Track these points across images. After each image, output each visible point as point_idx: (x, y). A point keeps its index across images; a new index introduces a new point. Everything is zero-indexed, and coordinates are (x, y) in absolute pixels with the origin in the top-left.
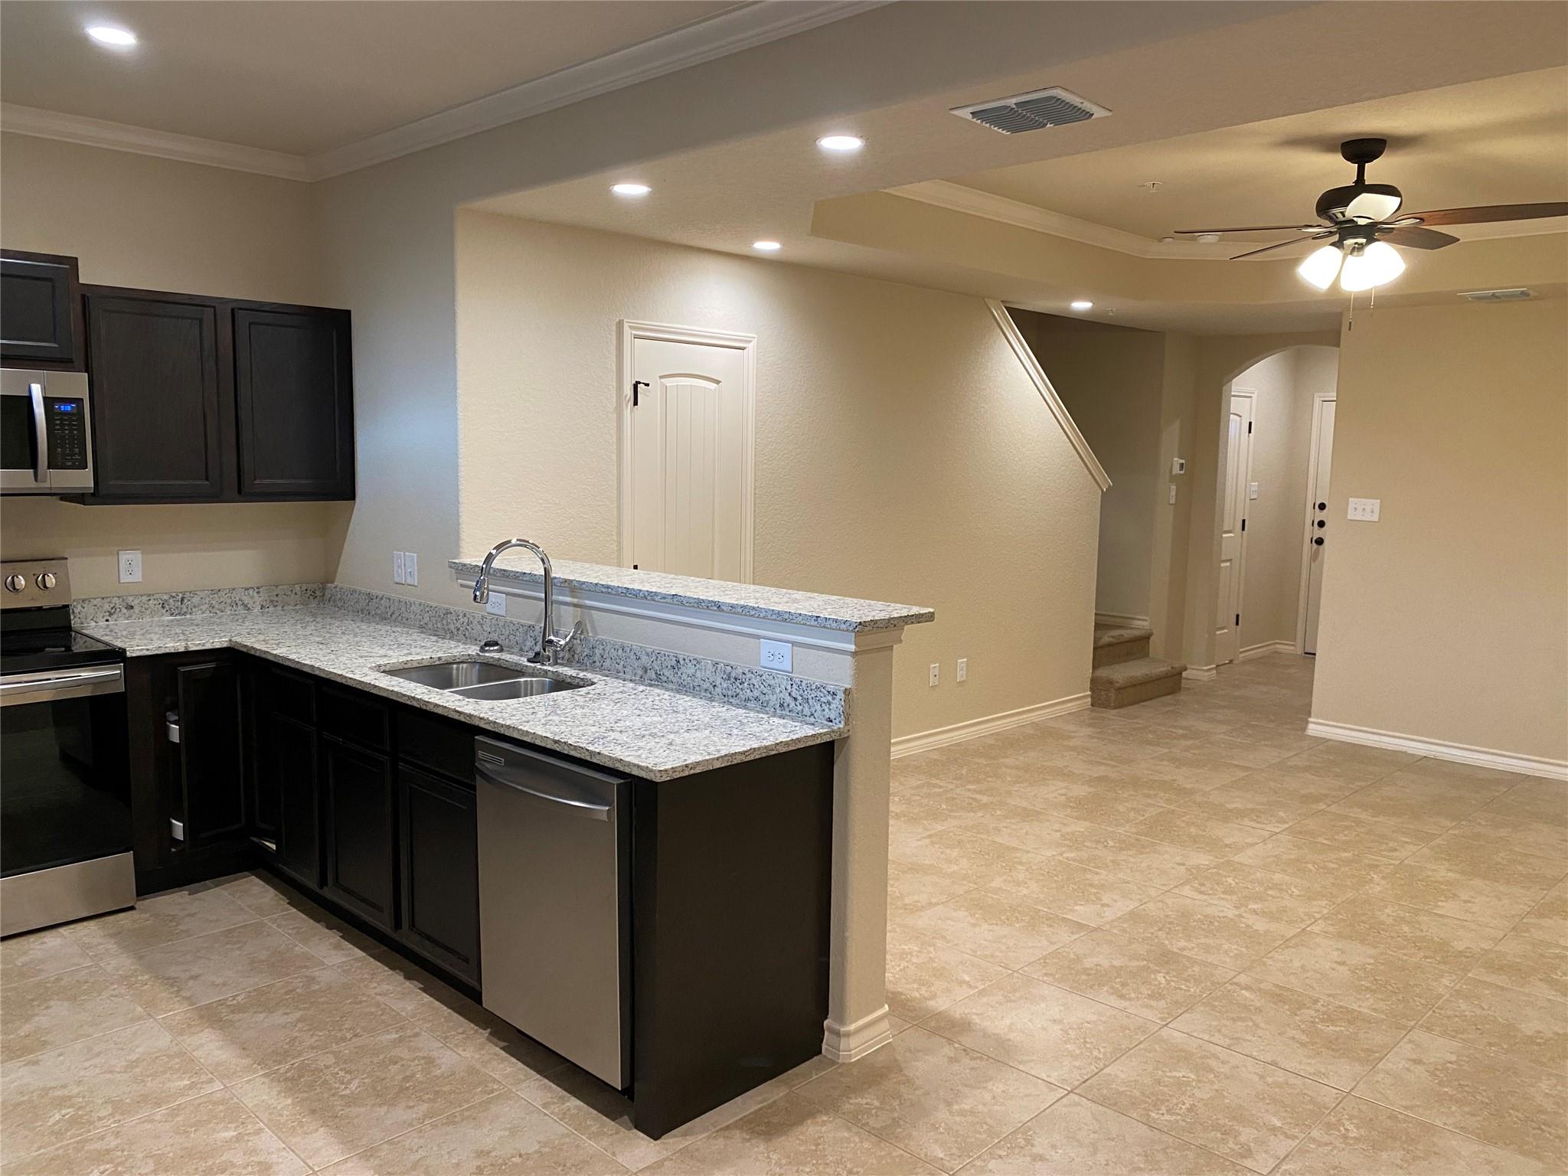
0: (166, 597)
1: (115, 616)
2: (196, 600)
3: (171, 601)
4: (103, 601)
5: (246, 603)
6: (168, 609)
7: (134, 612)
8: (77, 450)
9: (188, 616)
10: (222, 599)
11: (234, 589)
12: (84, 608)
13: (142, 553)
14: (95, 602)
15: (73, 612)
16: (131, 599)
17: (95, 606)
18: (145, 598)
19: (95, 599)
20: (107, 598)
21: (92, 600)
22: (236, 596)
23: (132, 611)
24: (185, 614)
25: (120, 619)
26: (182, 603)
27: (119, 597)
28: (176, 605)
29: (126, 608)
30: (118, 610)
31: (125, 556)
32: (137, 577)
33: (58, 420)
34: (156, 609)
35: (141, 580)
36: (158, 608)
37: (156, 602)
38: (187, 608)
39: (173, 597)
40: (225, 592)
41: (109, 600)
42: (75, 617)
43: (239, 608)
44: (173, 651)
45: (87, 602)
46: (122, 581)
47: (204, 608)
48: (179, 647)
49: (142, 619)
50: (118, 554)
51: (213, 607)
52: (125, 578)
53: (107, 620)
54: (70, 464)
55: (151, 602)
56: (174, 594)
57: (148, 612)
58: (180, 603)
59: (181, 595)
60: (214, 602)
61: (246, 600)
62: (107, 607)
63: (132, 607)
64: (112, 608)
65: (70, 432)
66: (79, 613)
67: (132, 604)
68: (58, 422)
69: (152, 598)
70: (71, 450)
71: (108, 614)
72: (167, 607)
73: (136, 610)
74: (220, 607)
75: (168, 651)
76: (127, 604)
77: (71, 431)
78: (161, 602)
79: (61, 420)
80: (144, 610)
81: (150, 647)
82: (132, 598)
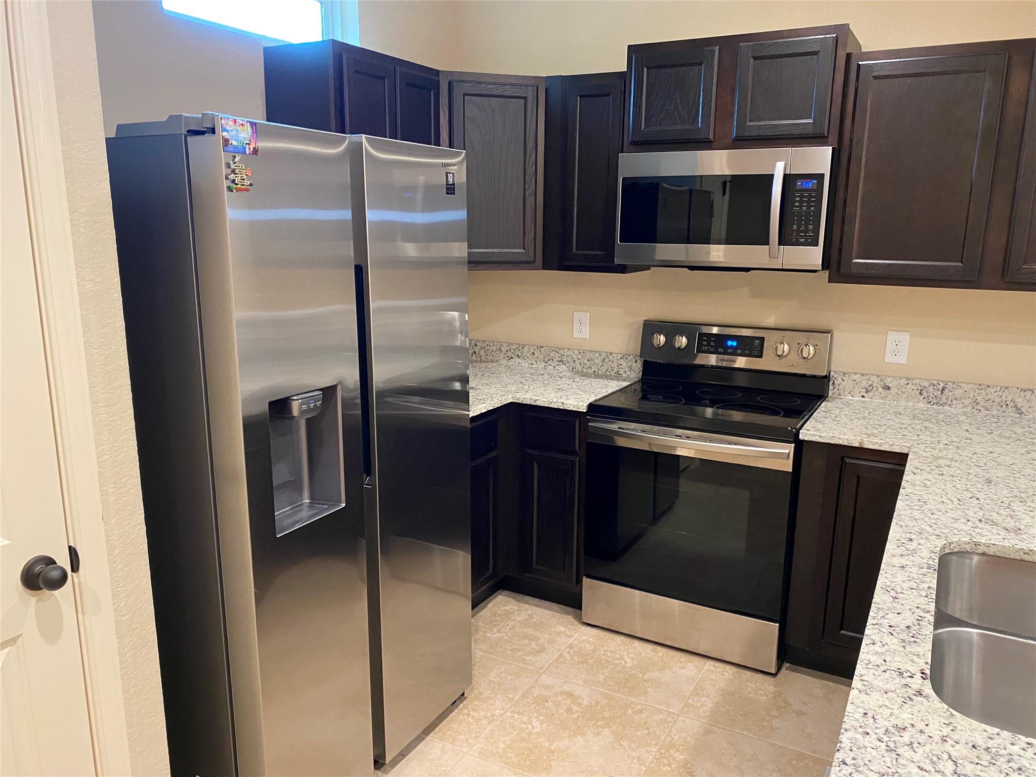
0: (926, 384)
1: (871, 394)
2: (958, 392)
3: (931, 388)
4: (862, 378)
5: (1019, 405)
6: (926, 396)
7: (891, 393)
8: (811, 227)
9: (947, 408)
10: (990, 396)
11: (1007, 388)
12: (844, 381)
13: (911, 336)
14: (855, 377)
15: (833, 383)
16: (889, 380)
17: (855, 381)
18: (904, 381)
19: (855, 374)
20: (866, 375)
21: (852, 375)
22: (1008, 396)
23: (888, 391)
24: (943, 404)
25: (876, 397)
26: (942, 394)
27: (878, 376)
28: (936, 394)
29: (883, 388)
30: (875, 388)
31: (892, 337)
32: (902, 359)
33: (798, 196)
34: (913, 394)
35: (905, 363)
36: (915, 394)
37: (914, 387)
38: (947, 399)
39: (934, 385)
40: (995, 389)
41: (868, 377)
42: (834, 388)
43: (1010, 409)
44: (847, 444)
45: (847, 375)
46: (886, 361)
47: (966, 402)
48: (854, 442)
49: (897, 401)
50: (887, 333)
51: (977, 403)
52: (889, 358)
53: (863, 397)
54: (803, 240)
55: (909, 386)
56: (935, 383)
57: (905, 395)
58: (939, 393)
59: (942, 385)
60: (979, 398)
61: (1020, 402)
62: (864, 384)
63: (889, 388)
64: (870, 386)
65: (807, 209)
66: (839, 385)
67: (890, 385)
68: (798, 199)
69: (910, 382)
70: (806, 226)
71: (865, 390)
72: (925, 394)
73: (893, 391)
74: (986, 404)
75: (841, 442)
76: (885, 384)
77: (809, 207)
78: (920, 388)
79: (802, 197)
80: (901, 393)
81: (823, 434)
82: (891, 379)
